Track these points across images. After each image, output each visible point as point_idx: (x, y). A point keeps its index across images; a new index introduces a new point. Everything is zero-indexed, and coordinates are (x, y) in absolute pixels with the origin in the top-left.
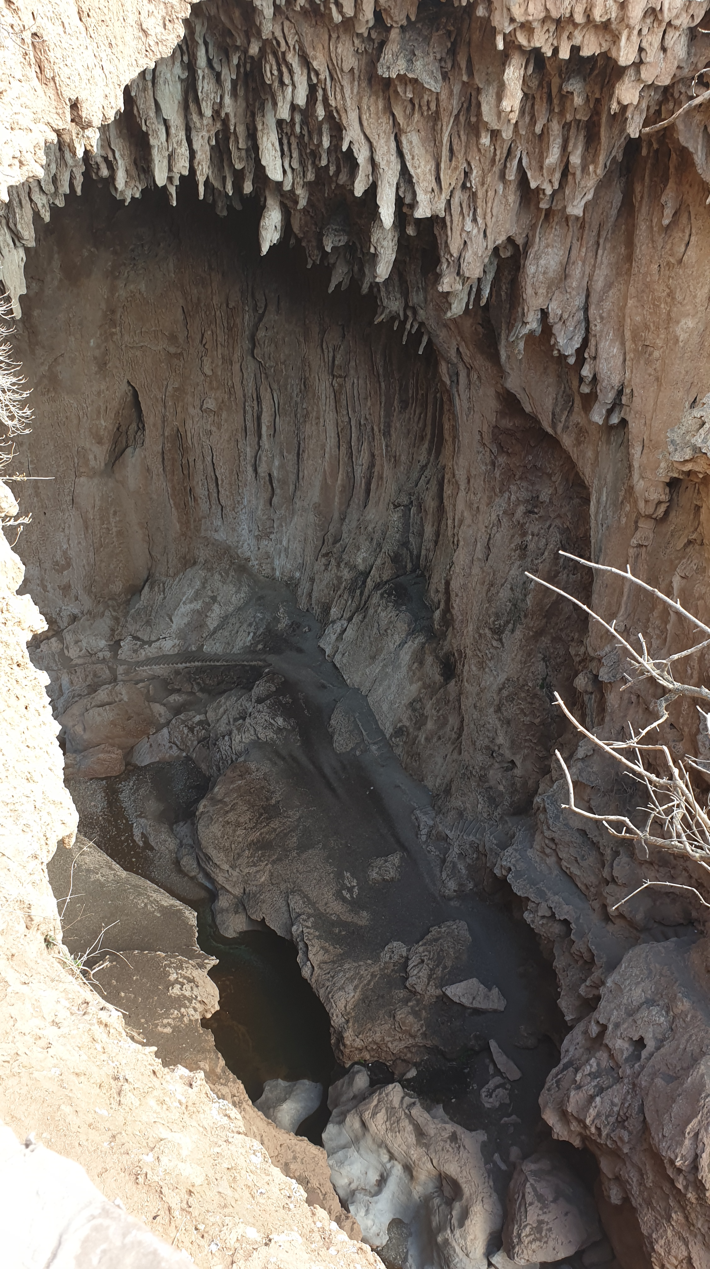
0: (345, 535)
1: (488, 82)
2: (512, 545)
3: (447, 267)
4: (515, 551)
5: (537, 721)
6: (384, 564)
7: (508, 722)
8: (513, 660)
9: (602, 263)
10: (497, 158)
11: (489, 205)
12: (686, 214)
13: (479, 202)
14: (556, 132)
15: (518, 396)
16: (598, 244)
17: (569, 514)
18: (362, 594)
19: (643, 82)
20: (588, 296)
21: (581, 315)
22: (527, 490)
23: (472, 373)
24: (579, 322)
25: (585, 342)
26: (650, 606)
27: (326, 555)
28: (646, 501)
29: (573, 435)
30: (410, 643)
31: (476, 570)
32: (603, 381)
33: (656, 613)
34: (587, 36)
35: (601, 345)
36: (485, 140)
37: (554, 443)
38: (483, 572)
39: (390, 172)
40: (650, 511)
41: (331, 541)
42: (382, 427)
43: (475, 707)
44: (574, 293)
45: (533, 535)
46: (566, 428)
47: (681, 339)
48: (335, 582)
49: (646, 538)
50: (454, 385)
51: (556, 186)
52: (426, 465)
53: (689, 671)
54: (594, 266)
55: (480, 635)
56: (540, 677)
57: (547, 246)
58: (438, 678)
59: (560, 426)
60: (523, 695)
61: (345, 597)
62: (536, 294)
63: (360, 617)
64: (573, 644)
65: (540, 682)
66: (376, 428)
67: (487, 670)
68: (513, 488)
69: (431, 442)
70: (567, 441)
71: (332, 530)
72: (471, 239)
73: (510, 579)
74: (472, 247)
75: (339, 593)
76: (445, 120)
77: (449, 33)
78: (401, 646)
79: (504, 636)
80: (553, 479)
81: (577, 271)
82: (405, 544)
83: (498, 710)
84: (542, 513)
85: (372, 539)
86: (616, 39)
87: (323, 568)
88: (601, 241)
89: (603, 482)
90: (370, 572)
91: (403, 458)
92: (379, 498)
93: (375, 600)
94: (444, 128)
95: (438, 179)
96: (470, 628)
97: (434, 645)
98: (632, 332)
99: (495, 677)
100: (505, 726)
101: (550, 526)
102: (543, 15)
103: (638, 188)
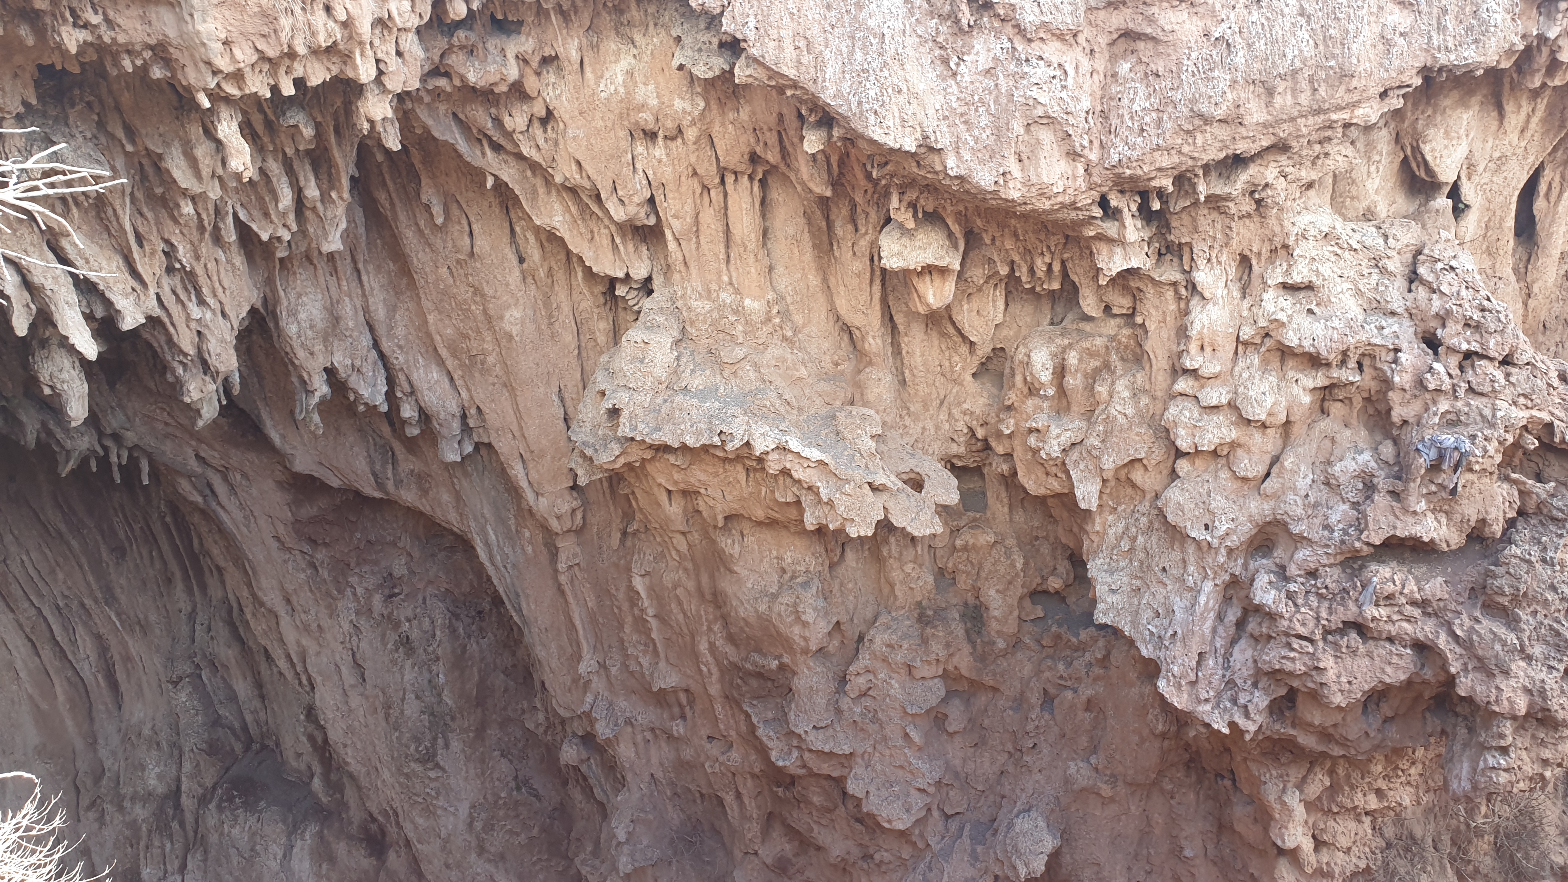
0: (108, 764)
1: (167, 144)
2: (389, 646)
3: (185, 370)
4: (397, 650)
5: (535, 832)
6: (198, 765)
7: (502, 857)
8: (466, 779)
9: (372, 289)
10: (206, 223)
11: (215, 278)
12: (455, 205)
13: (202, 280)
14: (277, 172)
15: (316, 475)
16: (358, 271)
17: (441, 574)
18: (182, 824)
19: (390, 92)
20: (372, 329)
21: (374, 354)
22: (373, 573)
23: (231, 475)
24: (375, 363)
25: (391, 381)
26: (615, 624)
27: (93, 804)
28: (558, 518)
29: (413, 486)
30: (299, 843)
31: (355, 701)
32: (438, 413)
33: (627, 629)
34: (308, 65)
35: (415, 377)
36: (188, 208)
37: (385, 504)
38: (367, 698)
39: (63, 289)
40: (569, 524)
41: (89, 782)
42: (99, 595)
43: (448, 866)
44: (355, 334)
45: (409, 620)
46: (398, 483)
47: (514, 333)
48: (127, 833)
49: (575, 555)
50: (210, 499)
51: (295, 228)
52: (194, 610)
53: (704, 669)
54: (364, 295)
55: (407, 776)
56: (510, 779)
57: (300, 296)
58: (367, 863)
59: (390, 485)
60: (501, 813)
61: (157, 843)
62: (312, 354)
63: (199, 856)
64: (526, 716)
65: (513, 784)
66: (88, 602)
67: (439, 812)
68: (354, 580)
69: (186, 578)
70: (409, 496)
71: (82, 766)
72: (207, 326)
73: (408, 686)
74: (213, 334)
75: (142, 844)
76: (117, 204)
77: (89, 105)
78: (287, 854)
79: (439, 758)
80: (401, 545)
81: (348, 310)
82: (216, 722)
83: (481, 850)
84: (406, 590)
85: (158, 744)
86: (347, 58)
87: (96, 825)
88: (361, 266)
89: (482, 521)
90: (178, 788)
91: (153, 618)
92: (140, 687)
93: (211, 817)
94: (120, 212)
95: (135, 274)
96: (386, 774)
97: (337, 825)
98: (448, 348)
99: (454, 815)
100: (500, 864)
101: (424, 599)
102: (255, 58)
103: (382, 196)
